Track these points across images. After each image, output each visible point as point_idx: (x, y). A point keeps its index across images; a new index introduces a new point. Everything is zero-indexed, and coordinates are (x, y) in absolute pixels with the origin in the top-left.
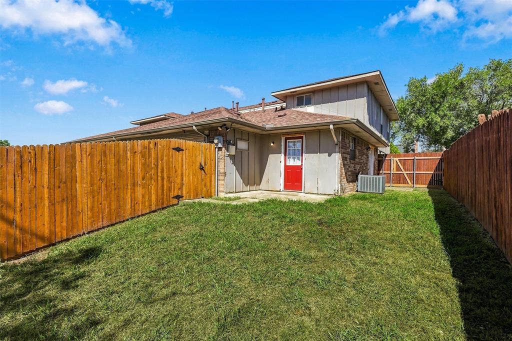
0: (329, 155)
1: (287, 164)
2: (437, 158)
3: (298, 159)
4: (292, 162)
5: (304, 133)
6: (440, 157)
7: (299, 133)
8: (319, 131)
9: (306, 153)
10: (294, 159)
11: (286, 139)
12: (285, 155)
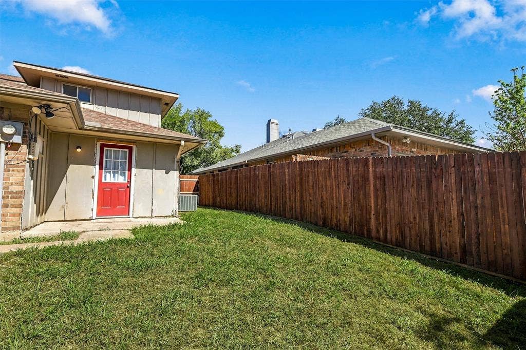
0: (167, 173)
1: (103, 181)
2: (195, 180)
3: (123, 174)
4: (109, 178)
5: (134, 142)
6: (197, 180)
7: (127, 142)
8: (155, 144)
9: (137, 167)
10: (114, 173)
11: (103, 146)
12: (101, 168)
